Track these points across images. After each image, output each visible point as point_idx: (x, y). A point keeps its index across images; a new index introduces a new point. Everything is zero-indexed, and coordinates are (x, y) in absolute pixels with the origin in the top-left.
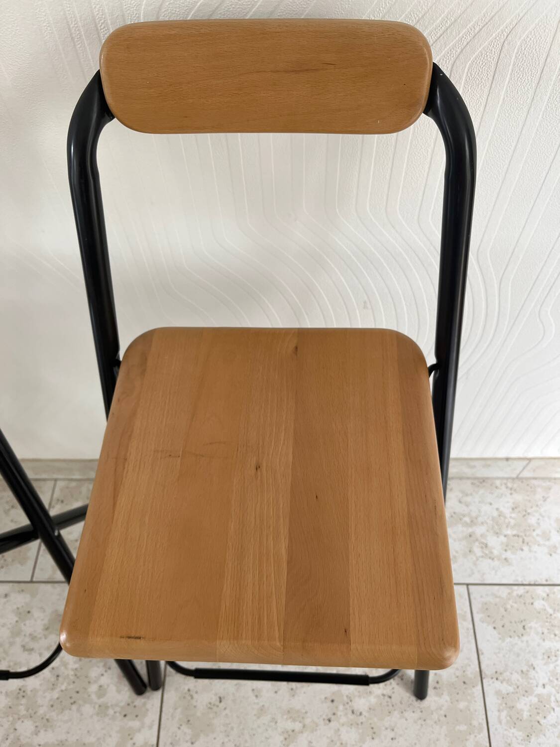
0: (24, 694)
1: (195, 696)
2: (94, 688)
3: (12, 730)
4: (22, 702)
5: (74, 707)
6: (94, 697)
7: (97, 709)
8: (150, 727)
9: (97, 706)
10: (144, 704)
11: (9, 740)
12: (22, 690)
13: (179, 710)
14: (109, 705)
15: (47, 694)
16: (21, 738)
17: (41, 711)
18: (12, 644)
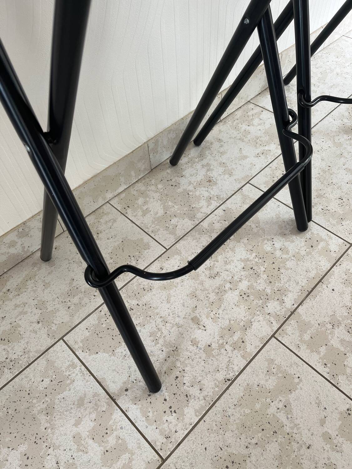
0: (247, 295)
1: (328, 208)
2: (278, 253)
3: (268, 317)
4: (253, 299)
5: (282, 270)
6: (284, 256)
7: (295, 259)
8: (331, 238)
9: (293, 258)
10: (312, 233)
11: (273, 322)
12: (243, 294)
13: (331, 219)
14: (297, 251)
15: (259, 281)
16: (278, 313)
17: (268, 291)
18: (202, 283)
